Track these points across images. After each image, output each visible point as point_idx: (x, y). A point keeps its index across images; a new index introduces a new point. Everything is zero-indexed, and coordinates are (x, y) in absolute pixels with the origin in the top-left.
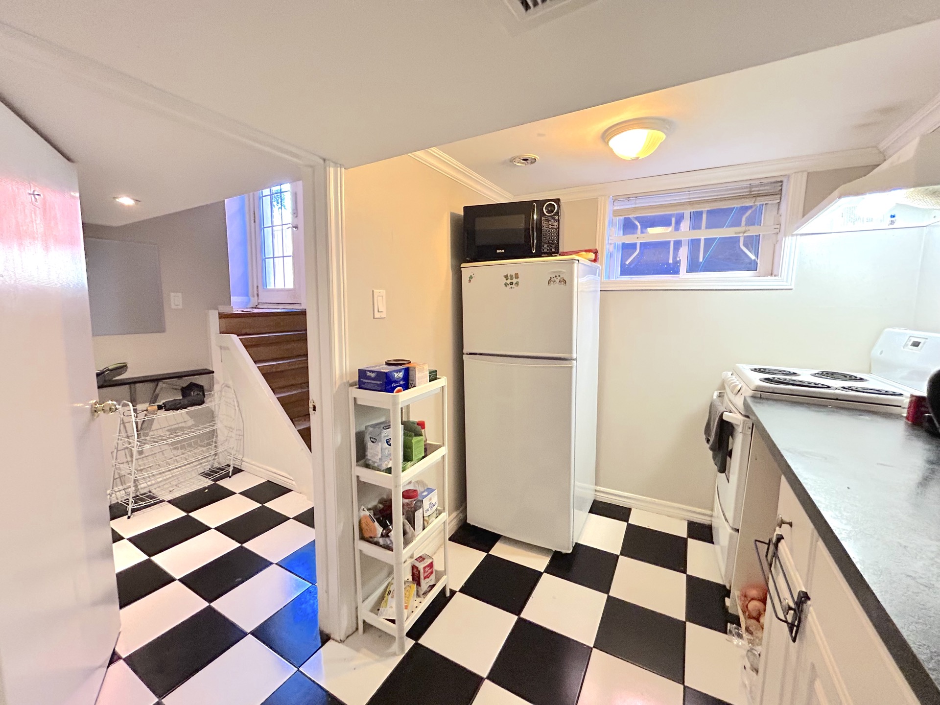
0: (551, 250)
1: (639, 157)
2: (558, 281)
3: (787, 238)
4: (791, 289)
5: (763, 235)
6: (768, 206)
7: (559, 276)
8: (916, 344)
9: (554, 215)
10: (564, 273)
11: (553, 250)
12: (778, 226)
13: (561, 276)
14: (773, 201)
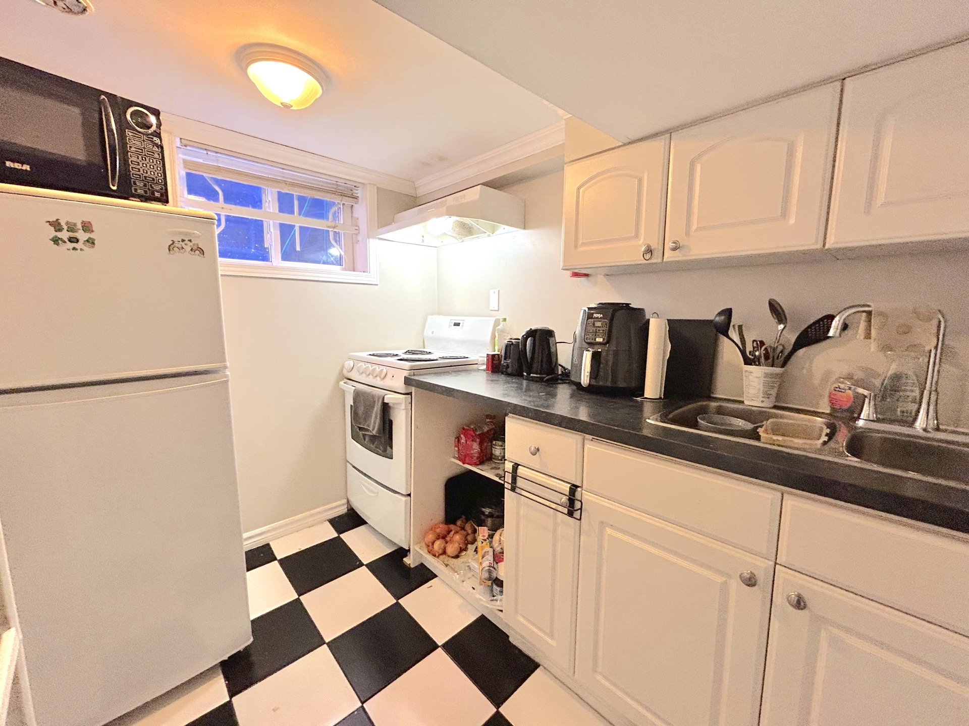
0: (153, 193)
1: (292, 106)
2: (188, 248)
3: (370, 239)
4: (377, 285)
5: (344, 233)
6: (344, 206)
7: (190, 241)
8: (457, 324)
9: (151, 134)
10: (199, 237)
11: (157, 195)
12: (357, 228)
13: (194, 242)
14: (348, 202)
